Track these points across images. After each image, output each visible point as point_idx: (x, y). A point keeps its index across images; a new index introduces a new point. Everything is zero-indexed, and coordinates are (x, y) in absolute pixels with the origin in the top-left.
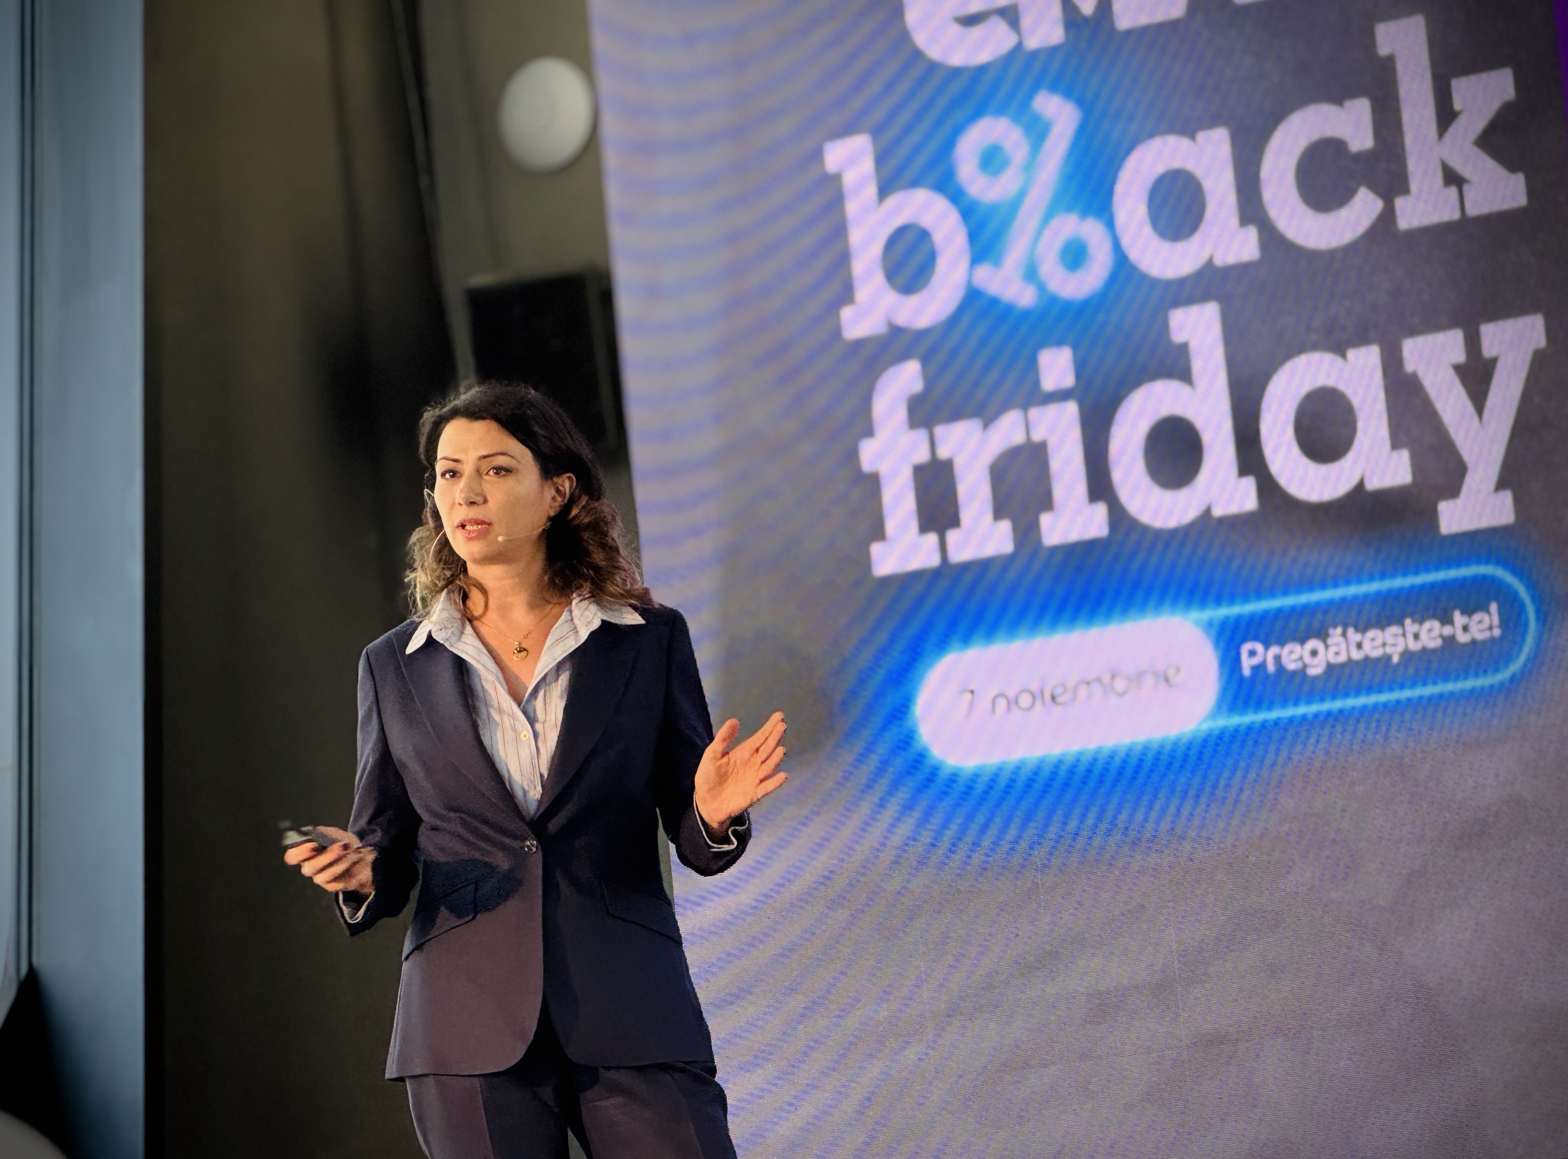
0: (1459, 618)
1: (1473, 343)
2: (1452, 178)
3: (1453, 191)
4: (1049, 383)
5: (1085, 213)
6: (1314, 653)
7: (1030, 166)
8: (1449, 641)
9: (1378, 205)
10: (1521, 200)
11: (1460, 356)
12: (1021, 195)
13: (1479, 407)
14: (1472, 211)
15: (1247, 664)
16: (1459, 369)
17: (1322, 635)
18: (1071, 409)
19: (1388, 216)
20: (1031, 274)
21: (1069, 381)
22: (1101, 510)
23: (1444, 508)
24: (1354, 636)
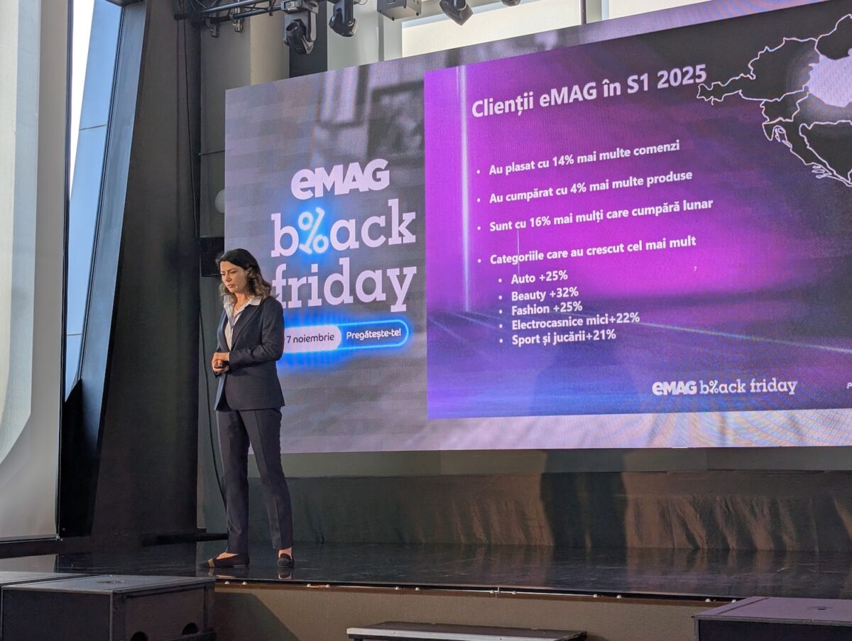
0: (393, 331)
1: (401, 271)
2: (401, 235)
3: (400, 238)
4: (313, 271)
5: (324, 235)
6: (362, 335)
7: (314, 223)
8: (390, 335)
9: (385, 239)
10: (414, 241)
11: (398, 274)
12: (311, 229)
13: (401, 287)
14: (404, 242)
15: (348, 336)
16: (397, 276)
17: (364, 332)
18: (316, 277)
19: (387, 242)
20: (311, 246)
21: (317, 271)
22: (320, 300)
23: (392, 307)
24: (370, 333)
